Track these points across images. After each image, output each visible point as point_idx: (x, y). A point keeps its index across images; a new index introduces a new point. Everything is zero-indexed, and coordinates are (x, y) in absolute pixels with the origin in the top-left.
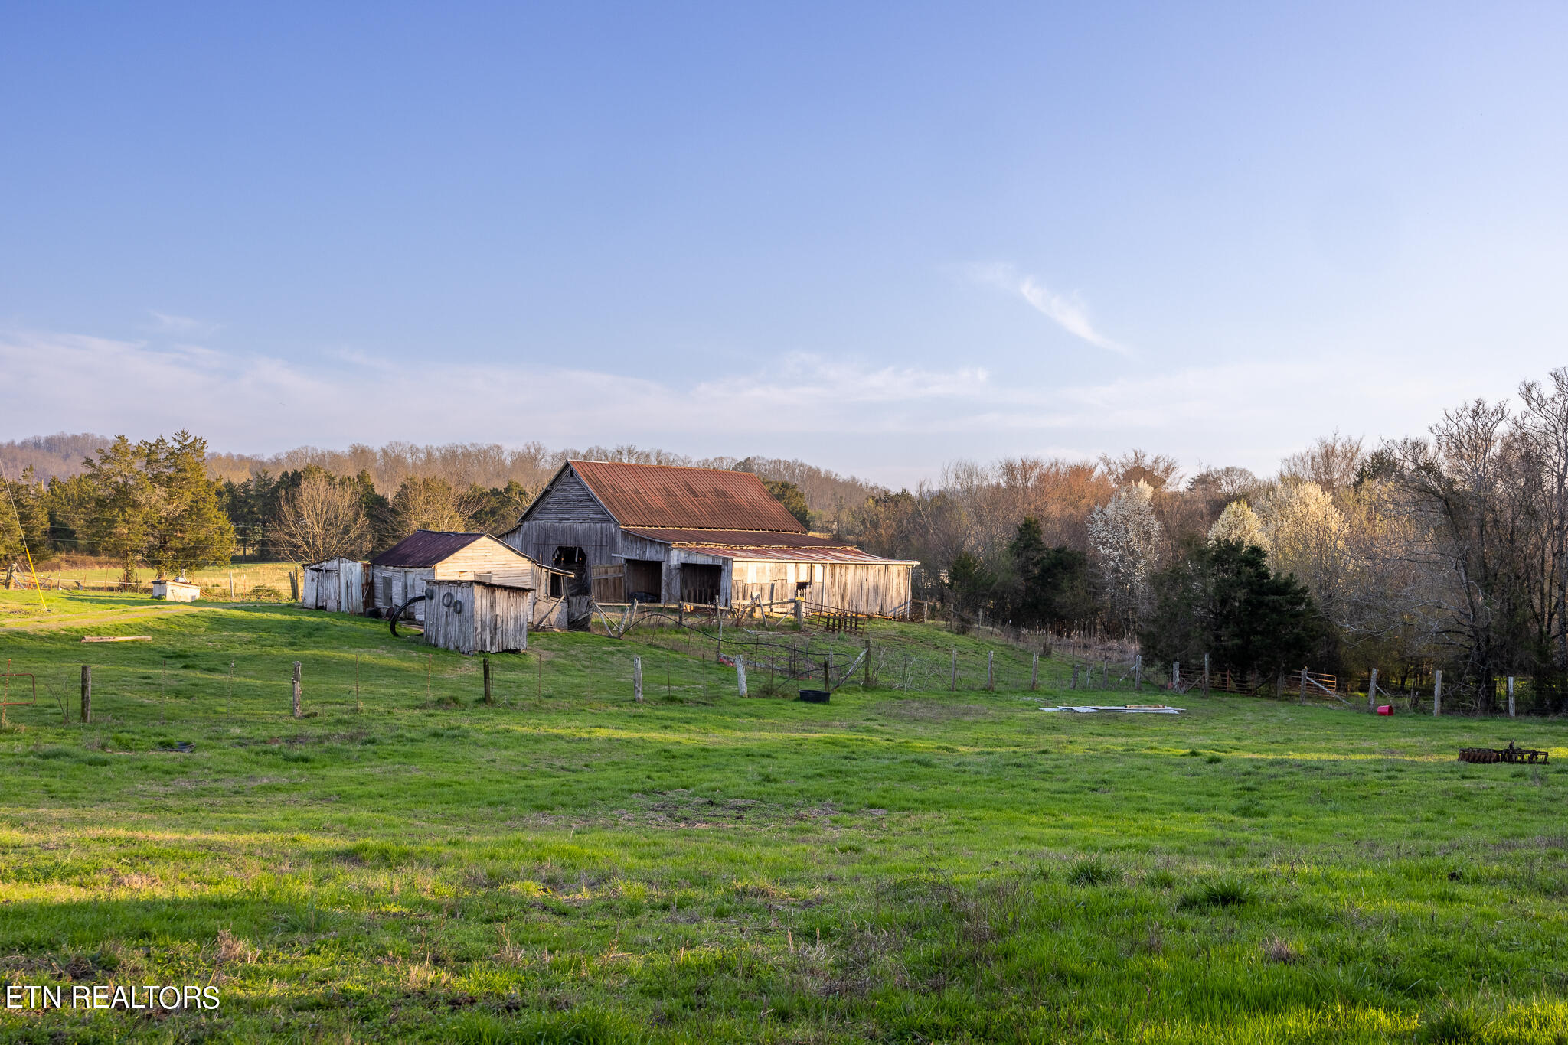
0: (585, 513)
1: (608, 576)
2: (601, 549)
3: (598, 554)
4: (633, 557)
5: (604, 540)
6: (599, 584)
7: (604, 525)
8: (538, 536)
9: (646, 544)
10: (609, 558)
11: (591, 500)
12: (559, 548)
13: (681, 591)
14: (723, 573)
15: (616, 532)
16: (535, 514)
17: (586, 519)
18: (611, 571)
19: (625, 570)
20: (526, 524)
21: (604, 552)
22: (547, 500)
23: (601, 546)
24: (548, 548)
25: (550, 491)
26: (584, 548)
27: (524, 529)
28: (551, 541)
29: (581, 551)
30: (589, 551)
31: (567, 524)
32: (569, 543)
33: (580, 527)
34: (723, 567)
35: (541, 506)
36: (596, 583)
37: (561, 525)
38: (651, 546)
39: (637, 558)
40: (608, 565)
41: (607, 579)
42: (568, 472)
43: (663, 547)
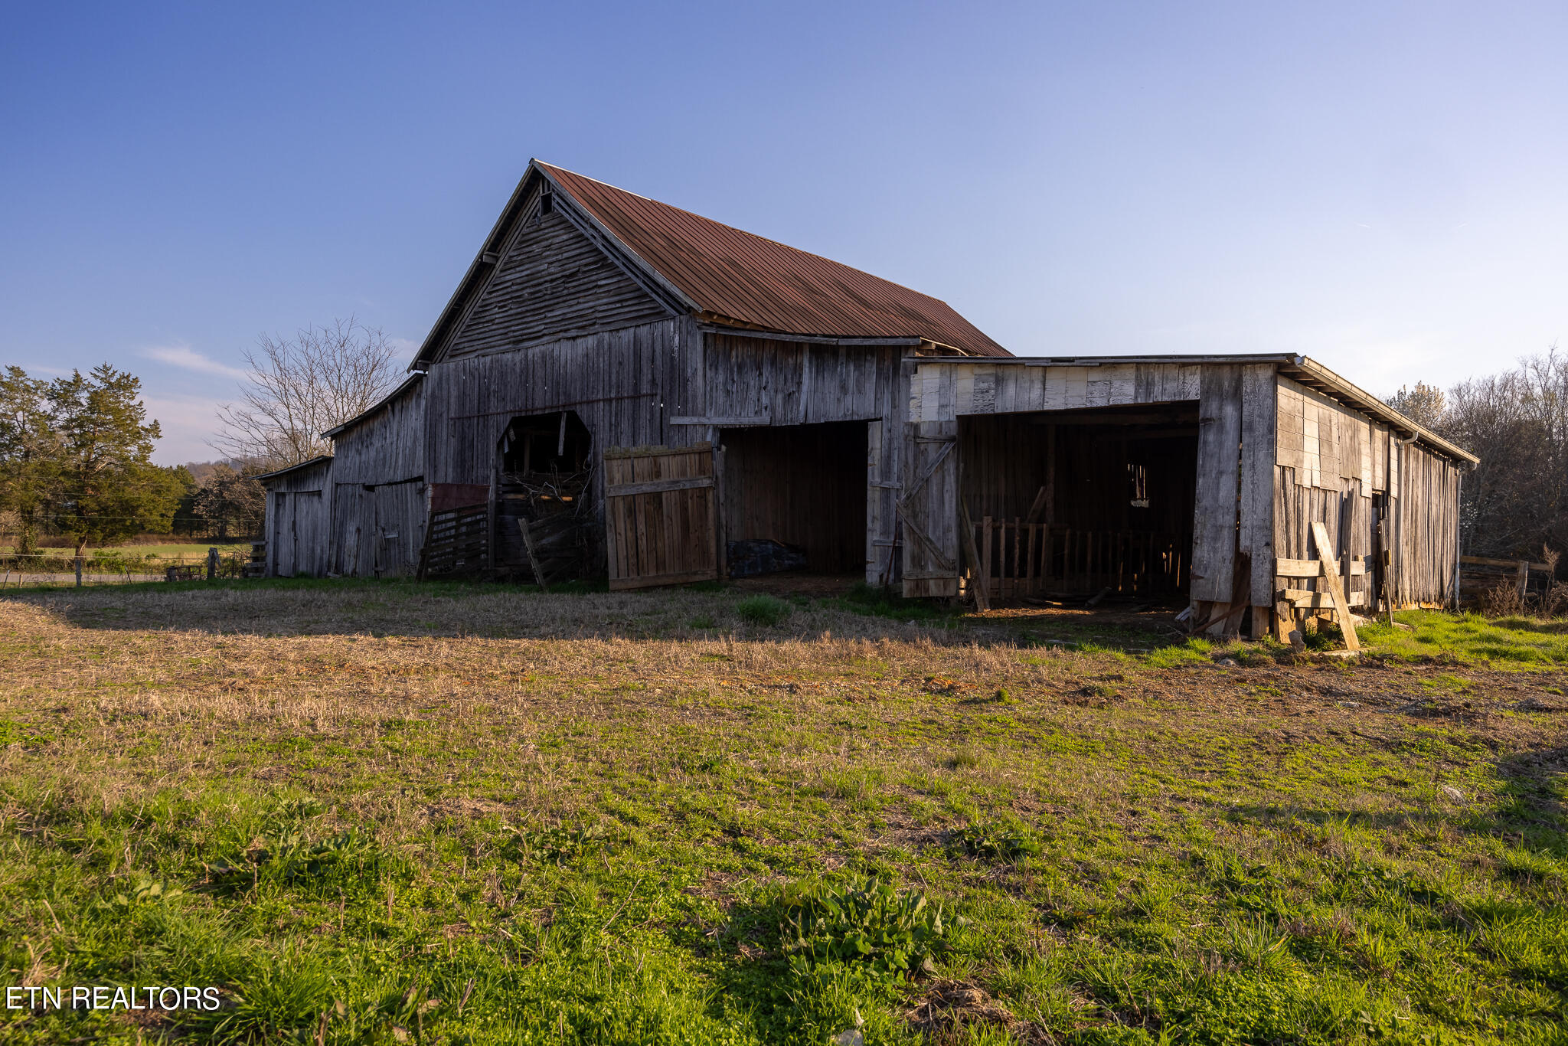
0: (585, 305)
1: (662, 484)
2: (636, 410)
3: (625, 426)
4: (747, 417)
5: (646, 377)
6: (631, 513)
7: (644, 331)
8: (463, 396)
9: (798, 370)
10: (662, 432)
11: (603, 263)
12: (517, 423)
13: (960, 526)
14: (1210, 437)
15: (683, 345)
16: (454, 338)
17: (585, 325)
18: (670, 466)
19: (718, 464)
20: (433, 372)
21: (644, 415)
22: (482, 294)
23: (636, 397)
24: (486, 426)
25: (492, 266)
26: (583, 413)
27: (428, 387)
28: (494, 405)
29: (574, 420)
30: (598, 418)
31: (535, 350)
32: (541, 400)
33: (569, 352)
34: (1211, 409)
35: (467, 315)
36: (621, 506)
37: (518, 357)
38: (819, 371)
39: (764, 419)
40: (659, 449)
41: (657, 497)
42: (536, 203)
43: (871, 367)
